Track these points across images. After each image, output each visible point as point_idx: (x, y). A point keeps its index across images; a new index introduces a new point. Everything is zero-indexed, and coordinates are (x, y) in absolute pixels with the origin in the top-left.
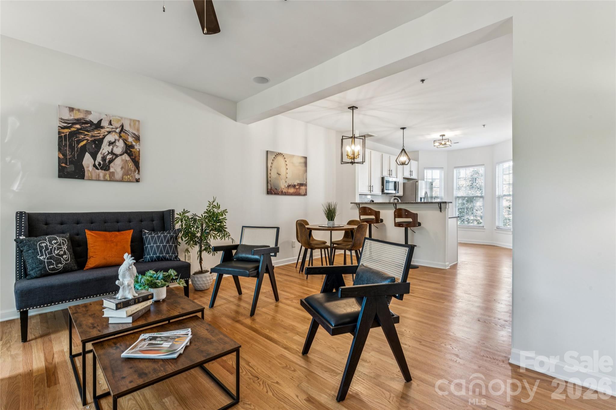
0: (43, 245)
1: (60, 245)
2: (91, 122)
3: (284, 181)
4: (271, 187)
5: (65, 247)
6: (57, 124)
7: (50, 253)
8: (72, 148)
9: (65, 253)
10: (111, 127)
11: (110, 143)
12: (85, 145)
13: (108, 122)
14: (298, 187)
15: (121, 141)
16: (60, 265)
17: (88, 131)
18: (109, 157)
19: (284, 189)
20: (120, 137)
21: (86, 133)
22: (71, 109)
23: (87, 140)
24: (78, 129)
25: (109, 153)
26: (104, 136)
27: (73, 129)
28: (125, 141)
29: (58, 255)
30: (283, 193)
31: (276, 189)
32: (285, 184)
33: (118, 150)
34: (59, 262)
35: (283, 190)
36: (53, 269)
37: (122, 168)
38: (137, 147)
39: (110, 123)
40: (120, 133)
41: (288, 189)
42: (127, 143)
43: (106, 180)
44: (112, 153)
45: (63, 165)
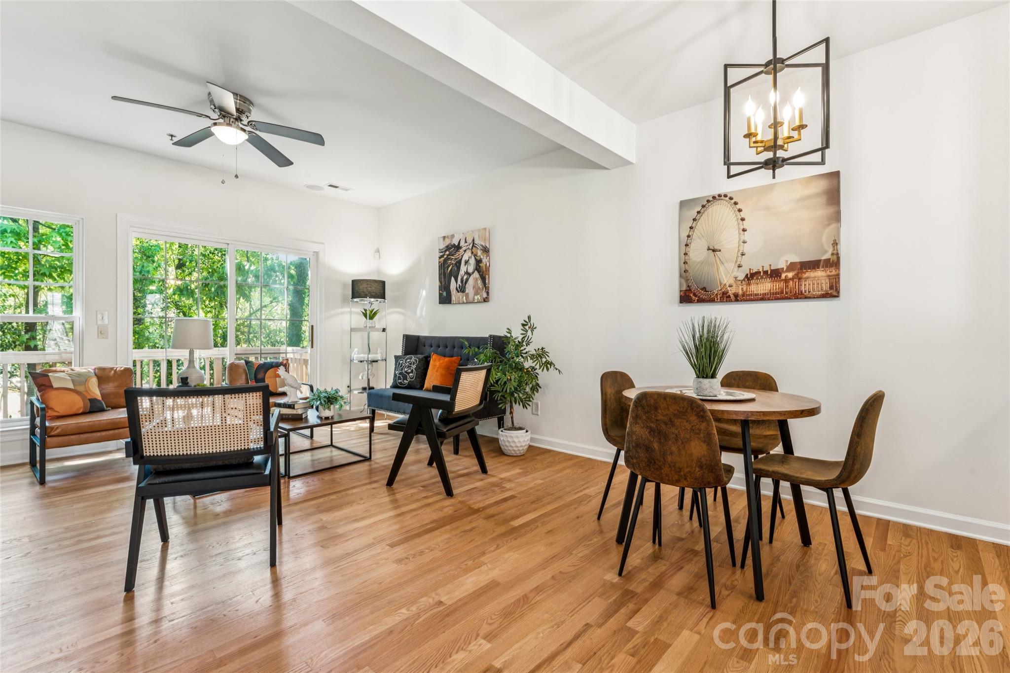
0: (401, 362)
1: (411, 364)
2: (454, 246)
3: (731, 266)
4: (688, 286)
5: (414, 367)
6: (438, 255)
7: (402, 370)
8: (445, 274)
9: (412, 372)
10: (466, 244)
11: (466, 262)
12: (451, 269)
13: (464, 240)
14: (790, 275)
15: (473, 257)
16: (405, 381)
17: (453, 255)
18: (465, 277)
19: (731, 286)
20: (472, 253)
21: (452, 257)
22: (444, 238)
23: (452, 264)
24: (448, 255)
25: (465, 273)
26: (462, 256)
27: (445, 256)
28: (475, 256)
29: (406, 372)
30: (729, 297)
31: (704, 289)
32: (735, 274)
33: (471, 270)
34: (405, 378)
35: (729, 289)
36: (401, 383)
37: (474, 287)
38: (485, 260)
39: (466, 242)
40: (472, 248)
41: (749, 284)
42: (477, 258)
43: (464, 303)
44: (467, 273)
45: (441, 292)
